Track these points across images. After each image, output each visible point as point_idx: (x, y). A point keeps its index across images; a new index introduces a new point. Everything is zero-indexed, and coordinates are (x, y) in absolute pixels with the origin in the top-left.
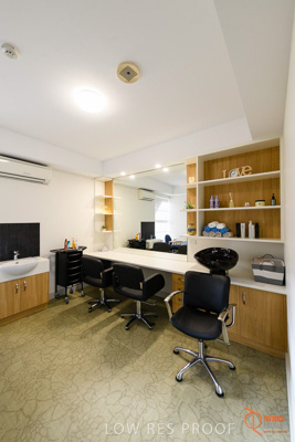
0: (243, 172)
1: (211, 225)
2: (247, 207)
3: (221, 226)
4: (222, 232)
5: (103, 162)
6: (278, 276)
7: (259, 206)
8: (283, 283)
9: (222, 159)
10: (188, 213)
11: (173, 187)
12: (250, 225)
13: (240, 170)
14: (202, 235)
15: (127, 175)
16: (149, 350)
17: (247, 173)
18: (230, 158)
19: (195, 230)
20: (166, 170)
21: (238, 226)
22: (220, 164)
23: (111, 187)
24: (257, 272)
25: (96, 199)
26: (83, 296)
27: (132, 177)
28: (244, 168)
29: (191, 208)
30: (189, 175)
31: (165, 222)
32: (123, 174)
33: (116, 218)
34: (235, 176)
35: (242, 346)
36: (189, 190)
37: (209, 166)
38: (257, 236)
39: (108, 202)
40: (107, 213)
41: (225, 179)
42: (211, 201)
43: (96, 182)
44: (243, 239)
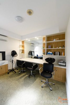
1: (49, 52)
2: (57, 48)
3: (51, 53)
4: (51, 54)
5: (22, 36)
6: (64, 64)
7: (60, 48)
10: (43, 49)
12: (58, 52)
13: (56, 39)
14: (46, 55)
15: (28, 40)
16: (34, 83)
17: (58, 40)
18: (54, 36)
19: (45, 53)
20: (38, 39)
21: (55, 52)
23: (24, 43)
24: (59, 63)
27: (29, 40)
28: (57, 39)
29: (44, 48)
30: (43, 40)
33: (25, 50)
34: (55, 41)
35: (56, 80)
36: (43, 44)
37: (49, 38)
38: (59, 55)
39: (23, 46)
40: (23, 49)
41: (52, 41)
42: (49, 47)
43: (20, 41)
44: (56, 56)
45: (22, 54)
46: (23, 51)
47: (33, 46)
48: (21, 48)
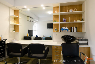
0: (74, 10)
1: (64, 28)
2: (75, 22)
3: (67, 28)
4: (67, 30)
6: (86, 42)
7: (78, 21)
8: (87, 44)
9: (66, 6)
11: (39, 18)
12: (75, 28)
13: (73, 10)
14: (60, 31)
17: (75, 11)
18: (68, 6)
20: (44, 8)
22: (65, 8)
25: (10, 17)
27: (29, 10)
28: (74, 9)
31: (36, 30)
32: (25, 7)
33: (20, 27)
34: (71, 11)
37: (62, 8)
39: (16, 19)
40: (16, 24)
41: (68, 12)
42: (63, 19)
43: (10, 9)
44: (73, 32)
45: (15, 32)
46: (16, 28)
47: (31, 21)
48: (13, 23)
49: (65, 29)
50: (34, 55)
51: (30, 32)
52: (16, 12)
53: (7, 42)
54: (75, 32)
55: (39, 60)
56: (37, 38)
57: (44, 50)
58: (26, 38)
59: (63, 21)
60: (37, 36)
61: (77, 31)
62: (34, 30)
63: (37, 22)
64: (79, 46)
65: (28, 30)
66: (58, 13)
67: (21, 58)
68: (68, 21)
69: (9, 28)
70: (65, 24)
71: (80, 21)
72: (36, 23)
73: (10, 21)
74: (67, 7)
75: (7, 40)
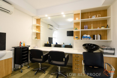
0: (97, 16)
1: (85, 35)
2: (98, 29)
3: (89, 36)
4: (89, 38)
5: (37, 10)
6: (112, 52)
7: (103, 28)
8: (114, 54)
9: (88, 13)
11: (59, 26)
12: (98, 35)
13: (96, 16)
14: (81, 39)
17: (99, 17)
18: (90, 12)
20: (64, 16)
21: (94, 36)
23: (40, 21)
24: (105, 51)
25: (33, 25)
26: (28, 68)
27: (49, 18)
28: (98, 15)
31: (56, 38)
32: (46, 16)
33: (42, 35)
34: (94, 18)
37: (84, 14)
39: (38, 27)
40: (38, 32)
41: (90, 19)
42: (85, 27)
43: (33, 18)
44: (96, 40)
45: (36, 39)
46: (38, 35)
47: (51, 29)
48: (35, 31)
49: (87, 37)
50: (54, 62)
51: (50, 39)
52: (38, 20)
53: (30, 48)
54: (99, 40)
55: (59, 67)
56: (57, 46)
57: (64, 58)
58: (46, 45)
59: (85, 28)
60: (57, 43)
61: (101, 39)
62: (54, 38)
63: (57, 29)
64: (104, 56)
65: (49, 38)
66: (79, 20)
67: (42, 64)
68: (91, 29)
69: (32, 35)
70: (87, 31)
71: (105, 28)
72: (56, 31)
73: (33, 30)
74: (90, 14)
75: (30, 46)
